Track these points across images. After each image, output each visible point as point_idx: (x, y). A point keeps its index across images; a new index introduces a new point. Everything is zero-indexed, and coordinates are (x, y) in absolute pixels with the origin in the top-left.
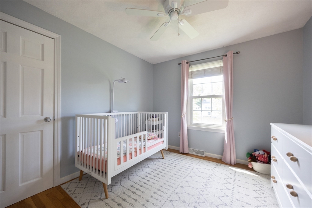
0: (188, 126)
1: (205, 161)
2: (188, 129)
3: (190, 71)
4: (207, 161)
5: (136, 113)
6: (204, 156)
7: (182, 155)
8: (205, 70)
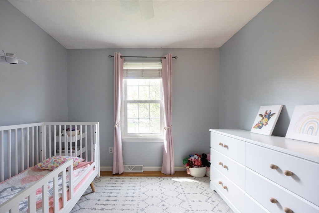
0: (123, 138)
1: (147, 179)
2: (122, 142)
3: (125, 68)
4: (148, 177)
5: (37, 125)
6: (142, 171)
7: (117, 177)
8: (143, 70)
